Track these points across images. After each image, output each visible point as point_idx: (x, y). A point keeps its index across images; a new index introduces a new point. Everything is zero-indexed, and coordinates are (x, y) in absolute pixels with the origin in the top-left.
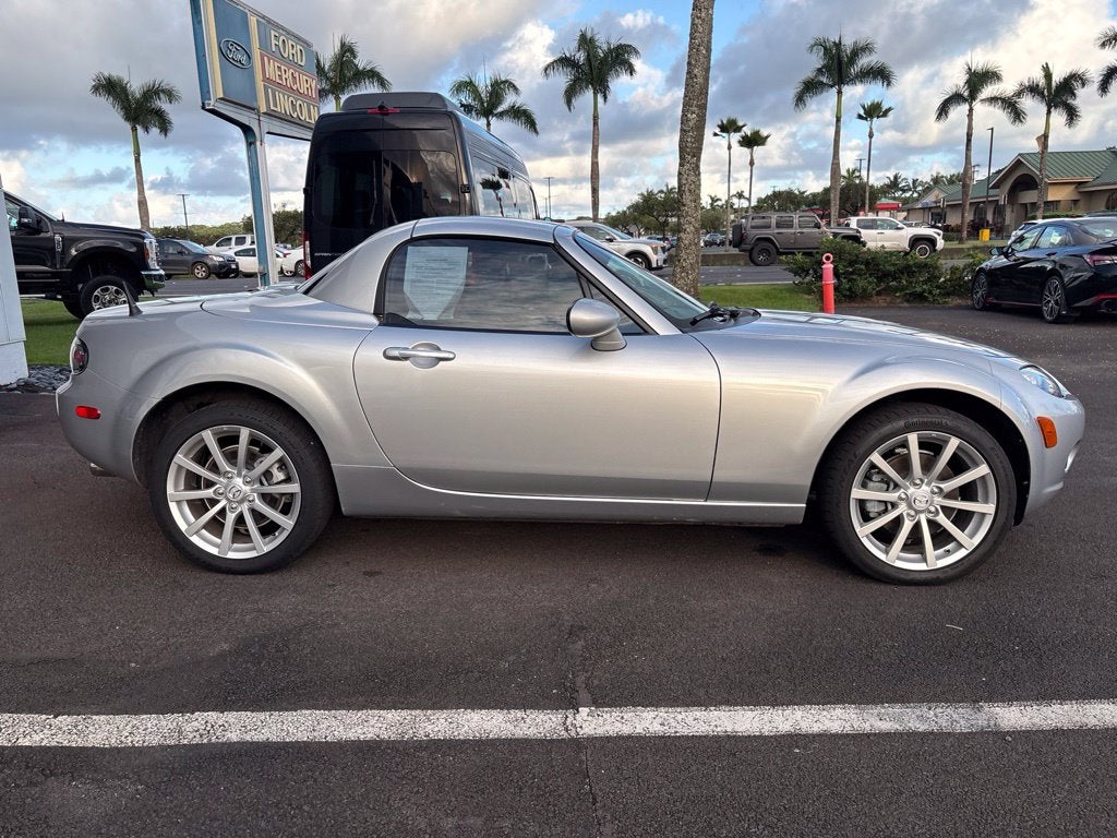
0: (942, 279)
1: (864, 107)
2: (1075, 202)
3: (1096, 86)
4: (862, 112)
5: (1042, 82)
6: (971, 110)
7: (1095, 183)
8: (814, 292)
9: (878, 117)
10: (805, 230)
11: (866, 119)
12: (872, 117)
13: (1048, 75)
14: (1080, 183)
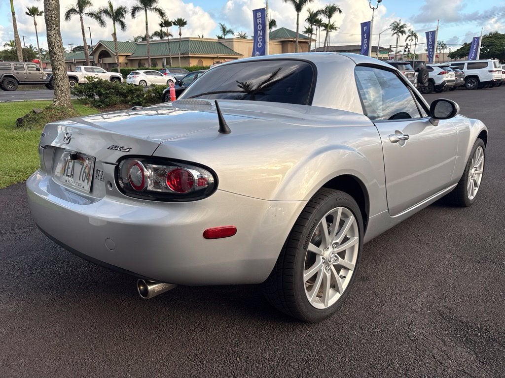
0: (145, 96)
1: (28, 9)
2: (126, 63)
3: (130, 14)
4: (28, 11)
5: (109, 9)
6: (81, 18)
7: (133, 56)
8: (89, 104)
9: (38, 15)
10: (31, 72)
11: (30, 15)
12: (34, 15)
13: (111, 6)
14: (127, 56)
